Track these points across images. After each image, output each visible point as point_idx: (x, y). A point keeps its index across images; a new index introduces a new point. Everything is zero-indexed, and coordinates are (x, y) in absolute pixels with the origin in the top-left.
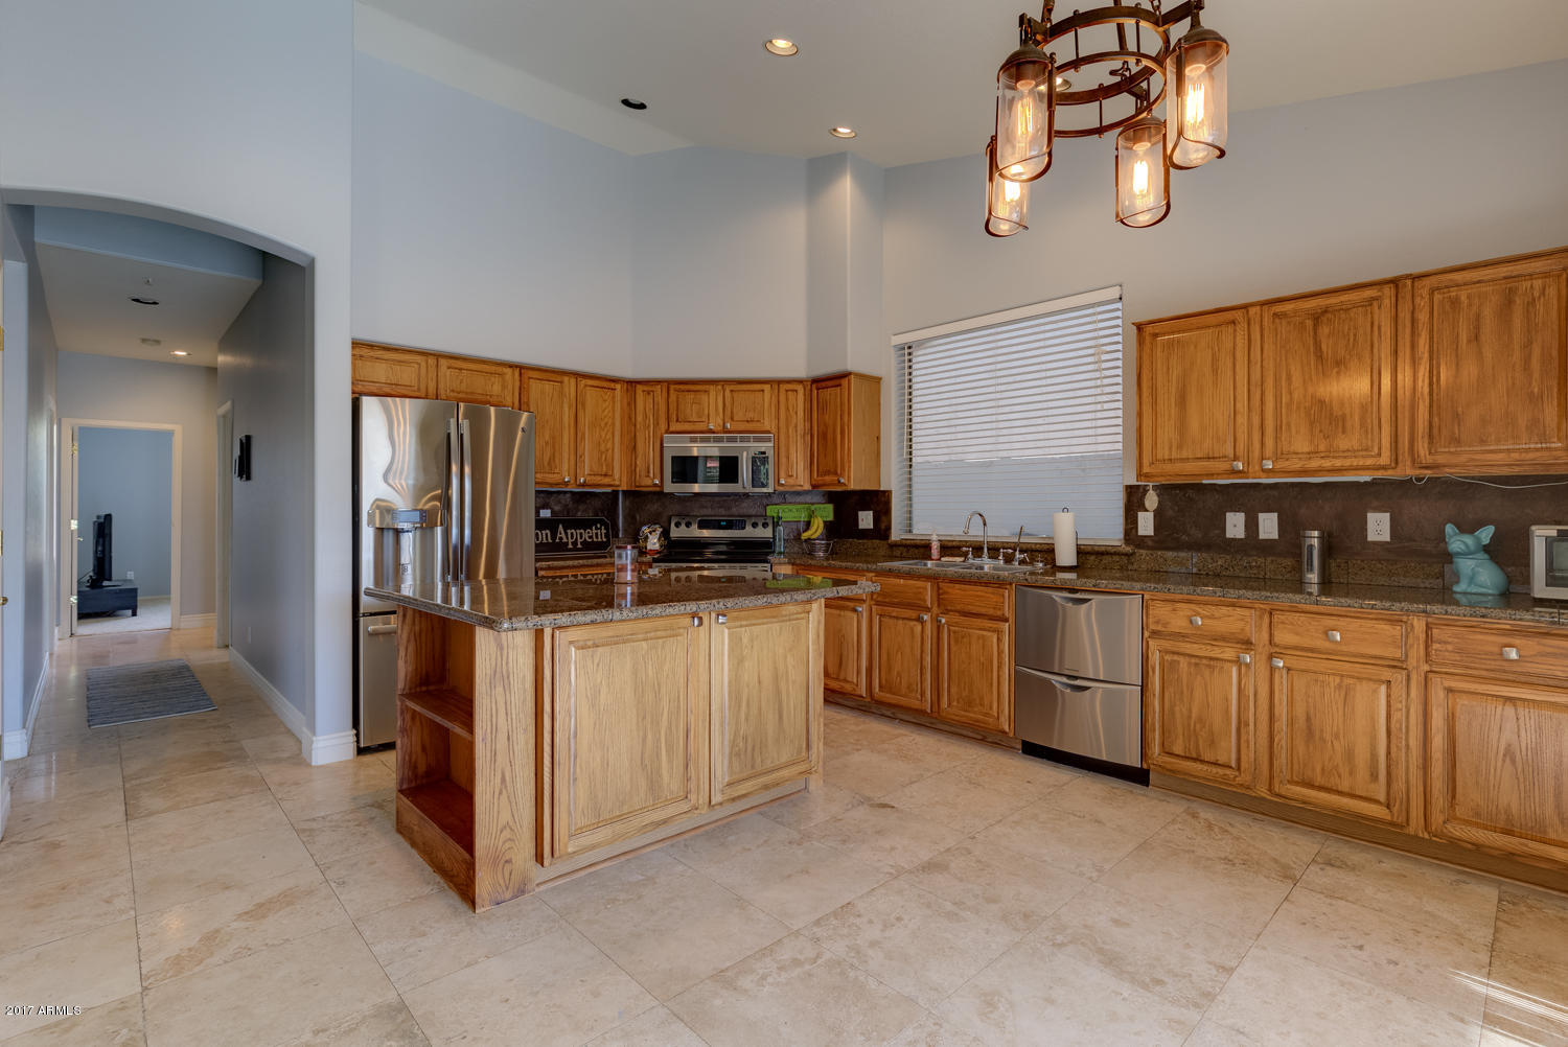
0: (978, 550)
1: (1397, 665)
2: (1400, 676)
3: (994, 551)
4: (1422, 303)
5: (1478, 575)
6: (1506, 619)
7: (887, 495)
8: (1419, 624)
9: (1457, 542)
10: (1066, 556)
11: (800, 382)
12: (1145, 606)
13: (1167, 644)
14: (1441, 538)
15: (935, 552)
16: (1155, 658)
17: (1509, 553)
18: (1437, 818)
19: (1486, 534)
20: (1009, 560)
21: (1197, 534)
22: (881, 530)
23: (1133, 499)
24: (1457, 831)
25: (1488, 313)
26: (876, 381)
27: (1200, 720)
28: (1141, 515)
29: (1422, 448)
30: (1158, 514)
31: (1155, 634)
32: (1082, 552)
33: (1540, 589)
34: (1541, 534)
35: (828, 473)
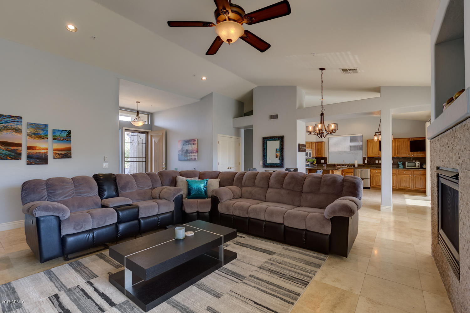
0: (343, 165)
1: (396, 174)
2: (396, 175)
3: (345, 165)
4: (396, 141)
5: (401, 166)
6: (404, 169)
7: (326, 158)
8: (397, 170)
9: (399, 163)
10: (356, 166)
11: (314, 142)
12: (370, 170)
13: (373, 174)
14: (398, 163)
15: (336, 166)
16: (372, 175)
17: (404, 164)
18: (399, 187)
19: (402, 162)
20: (348, 166)
21: (372, 163)
22: (325, 162)
23: (364, 159)
24: (401, 188)
25: (402, 143)
26: (325, 142)
27: (377, 181)
28: (365, 161)
29: (397, 154)
30: (367, 161)
31: (371, 173)
32: (358, 165)
33: (406, 167)
34: (406, 162)
35: (319, 155)
